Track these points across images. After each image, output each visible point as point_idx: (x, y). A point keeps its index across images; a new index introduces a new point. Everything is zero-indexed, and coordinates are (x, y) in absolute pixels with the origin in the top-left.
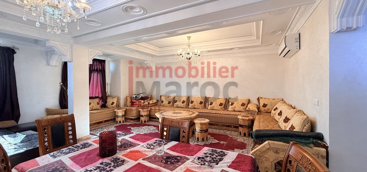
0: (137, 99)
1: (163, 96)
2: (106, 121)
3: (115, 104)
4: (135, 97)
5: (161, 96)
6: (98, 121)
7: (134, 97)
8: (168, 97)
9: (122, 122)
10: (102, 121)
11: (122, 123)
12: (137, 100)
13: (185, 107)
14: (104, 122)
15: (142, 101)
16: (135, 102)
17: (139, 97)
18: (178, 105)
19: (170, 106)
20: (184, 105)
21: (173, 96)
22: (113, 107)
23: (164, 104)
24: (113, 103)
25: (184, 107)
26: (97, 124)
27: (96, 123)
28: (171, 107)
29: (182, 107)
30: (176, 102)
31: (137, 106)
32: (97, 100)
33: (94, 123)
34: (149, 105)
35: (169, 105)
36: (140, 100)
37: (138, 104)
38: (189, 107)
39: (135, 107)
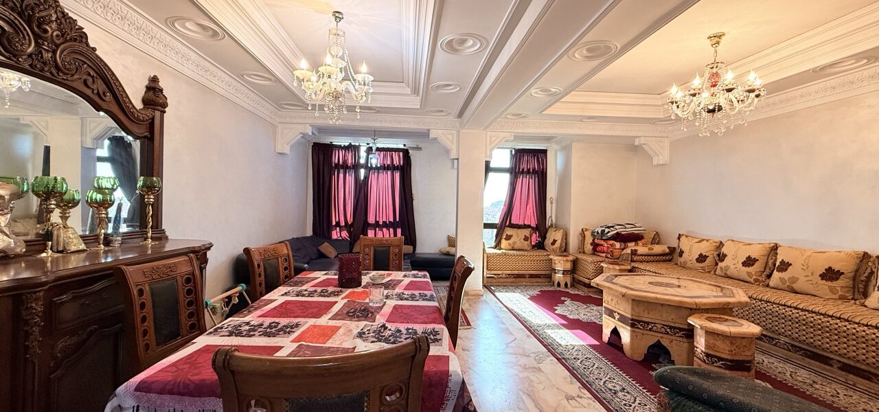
0: (604, 238)
1: (687, 236)
2: (531, 276)
3: (558, 244)
4: (600, 232)
5: (679, 237)
6: (516, 272)
7: (598, 233)
8: (700, 242)
9: (563, 285)
10: (523, 275)
11: (562, 289)
12: (604, 240)
13: (756, 280)
14: (529, 278)
15: (618, 245)
16: (602, 245)
17: (609, 232)
18: (726, 270)
19: (703, 268)
20: (749, 274)
21: (717, 240)
22: (553, 250)
23: (685, 263)
24: (555, 241)
25: (752, 280)
26: (514, 277)
27: (513, 275)
28: (709, 272)
29: (741, 278)
30: (722, 260)
31: (604, 255)
32: (527, 232)
33: (509, 275)
34: (635, 258)
35: (701, 265)
36: (612, 242)
37: (605, 249)
38: (771, 284)
39: (599, 256)
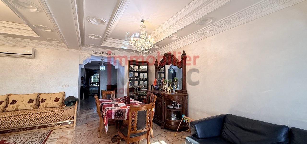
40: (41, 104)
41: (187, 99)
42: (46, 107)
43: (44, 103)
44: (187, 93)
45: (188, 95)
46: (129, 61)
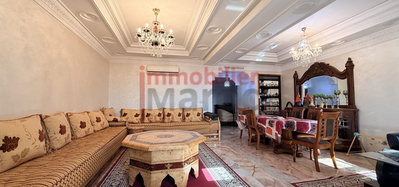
40: (187, 118)
41: (358, 115)
42: (191, 121)
43: (189, 117)
44: (356, 108)
45: (358, 110)
46: (259, 76)
